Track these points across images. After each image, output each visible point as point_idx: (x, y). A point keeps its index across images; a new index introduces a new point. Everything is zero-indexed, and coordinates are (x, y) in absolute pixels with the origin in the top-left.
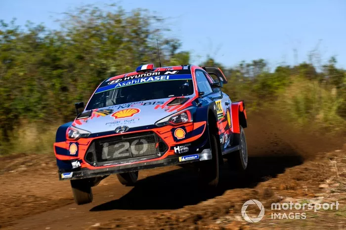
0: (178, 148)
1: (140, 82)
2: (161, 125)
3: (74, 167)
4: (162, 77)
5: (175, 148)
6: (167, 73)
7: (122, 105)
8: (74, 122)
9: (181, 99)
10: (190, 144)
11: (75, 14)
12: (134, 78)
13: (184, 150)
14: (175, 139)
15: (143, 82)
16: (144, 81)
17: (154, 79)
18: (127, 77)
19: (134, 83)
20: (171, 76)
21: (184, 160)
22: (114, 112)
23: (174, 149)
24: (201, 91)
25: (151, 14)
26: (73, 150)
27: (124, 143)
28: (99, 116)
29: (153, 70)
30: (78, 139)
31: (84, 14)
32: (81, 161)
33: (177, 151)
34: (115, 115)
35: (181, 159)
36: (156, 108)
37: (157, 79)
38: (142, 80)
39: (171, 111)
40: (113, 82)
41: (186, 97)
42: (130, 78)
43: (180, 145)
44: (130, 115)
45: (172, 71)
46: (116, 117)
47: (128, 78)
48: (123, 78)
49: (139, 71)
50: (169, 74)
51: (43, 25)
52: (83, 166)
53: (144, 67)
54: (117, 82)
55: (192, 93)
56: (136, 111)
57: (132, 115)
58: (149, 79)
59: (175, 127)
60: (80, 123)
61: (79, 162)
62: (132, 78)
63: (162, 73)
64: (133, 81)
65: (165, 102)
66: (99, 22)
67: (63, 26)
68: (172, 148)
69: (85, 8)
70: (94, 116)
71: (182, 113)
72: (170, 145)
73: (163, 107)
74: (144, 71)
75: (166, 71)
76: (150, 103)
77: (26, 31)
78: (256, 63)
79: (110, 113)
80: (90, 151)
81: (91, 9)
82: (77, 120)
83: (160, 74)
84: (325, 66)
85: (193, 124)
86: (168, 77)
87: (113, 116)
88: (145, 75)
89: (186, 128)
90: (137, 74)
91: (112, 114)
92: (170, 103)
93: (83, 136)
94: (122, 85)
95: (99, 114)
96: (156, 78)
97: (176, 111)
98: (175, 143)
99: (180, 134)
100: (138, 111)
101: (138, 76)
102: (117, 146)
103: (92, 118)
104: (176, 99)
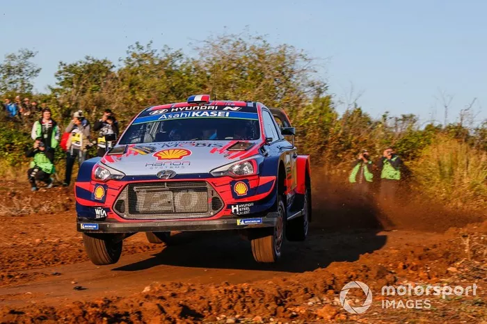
0: (237, 208)
1: (191, 116)
2: (218, 175)
3: (98, 217)
4: (220, 113)
5: (233, 207)
6: (226, 108)
7: (167, 143)
8: (104, 158)
9: (245, 144)
10: (252, 204)
11: (216, 43)
12: (184, 110)
13: (244, 211)
14: (234, 195)
15: (195, 116)
16: (197, 114)
17: (210, 114)
18: (175, 108)
19: (184, 116)
20: (232, 113)
21: (242, 223)
22: (157, 151)
23: (231, 208)
24: (269, 137)
25: (299, 52)
26: (99, 193)
27: (166, 193)
28: (136, 153)
29: (209, 103)
30: (106, 181)
31: (226, 44)
32: (107, 210)
33: (235, 210)
34: (158, 155)
35: (239, 222)
36: (213, 151)
37: (214, 114)
38: (194, 114)
39: (232, 158)
40: (156, 112)
41: (250, 142)
42: (179, 110)
43: (239, 204)
44: (178, 157)
45: (232, 107)
46: (160, 158)
47: (177, 110)
48: (170, 109)
49: (192, 103)
50: (229, 110)
51: (181, 52)
52: (110, 216)
53: (198, 98)
54: (161, 112)
55: (258, 138)
56: (185, 153)
57: (181, 157)
58: (203, 114)
59: (236, 180)
60: (111, 161)
61: (104, 212)
62: (181, 109)
63: (221, 108)
64: (182, 114)
65: (223, 146)
66: (241, 55)
67: (202, 55)
68: (229, 207)
69: (229, 38)
70: (130, 153)
71: (245, 162)
72: (227, 202)
73: (221, 151)
74: (198, 103)
75: (225, 106)
76: (204, 145)
77: (163, 57)
78: (405, 118)
79: (152, 151)
80: (121, 198)
81: (234, 40)
82: (107, 155)
83: (218, 109)
84: (477, 129)
85: (259, 178)
86: (228, 114)
87: (155, 155)
88: (198, 107)
89: (249, 182)
90: (189, 105)
91: (154, 153)
92: (229, 148)
93: (113, 178)
94: (167, 117)
95: (137, 151)
96: (212, 113)
97: (238, 158)
98: (233, 200)
99: (241, 189)
100: (189, 153)
101: (189, 108)
102: (157, 195)
103: (127, 155)
104: (238, 143)
